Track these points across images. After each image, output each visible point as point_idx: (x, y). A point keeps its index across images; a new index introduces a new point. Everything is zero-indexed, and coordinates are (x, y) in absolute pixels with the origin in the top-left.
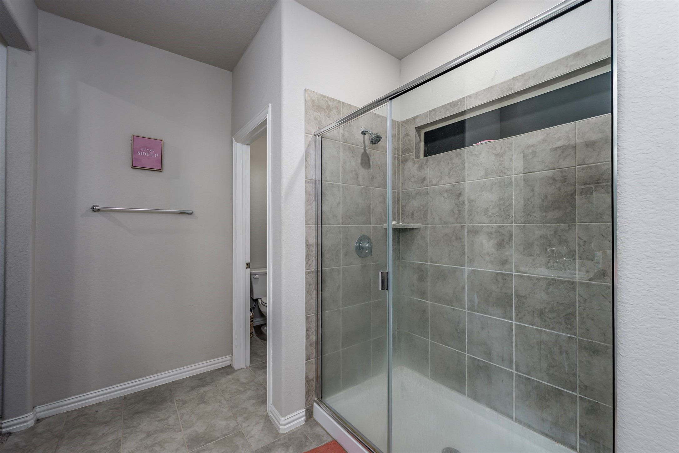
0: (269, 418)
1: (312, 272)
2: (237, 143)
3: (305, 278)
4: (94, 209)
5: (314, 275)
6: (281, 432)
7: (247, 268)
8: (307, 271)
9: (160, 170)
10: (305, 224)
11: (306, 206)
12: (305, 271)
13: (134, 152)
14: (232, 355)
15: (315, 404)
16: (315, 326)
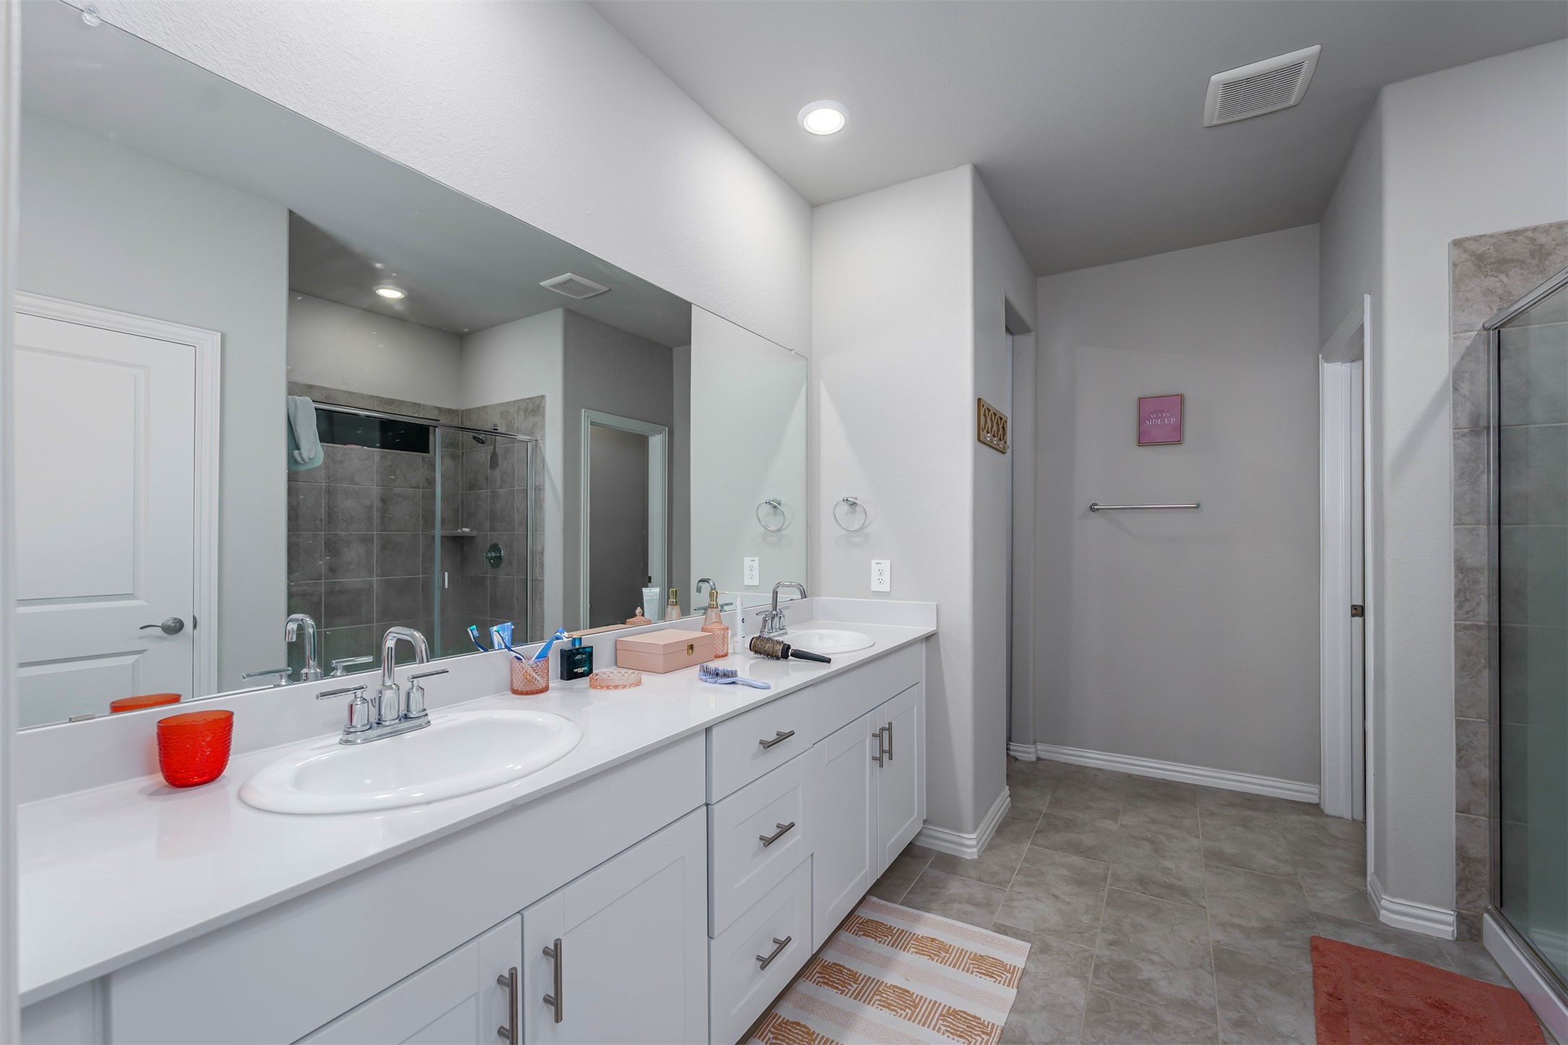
0: (1368, 896)
1: (1479, 628)
2: (1328, 364)
3: (1453, 636)
4: (1092, 509)
5: (1484, 634)
6: (1382, 919)
7: (1353, 615)
8: (1457, 622)
9: (1179, 442)
10: (1452, 524)
11: (1455, 485)
12: (1453, 623)
13: (1140, 422)
14: (1320, 785)
15: (1486, 916)
16: (1488, 747)
